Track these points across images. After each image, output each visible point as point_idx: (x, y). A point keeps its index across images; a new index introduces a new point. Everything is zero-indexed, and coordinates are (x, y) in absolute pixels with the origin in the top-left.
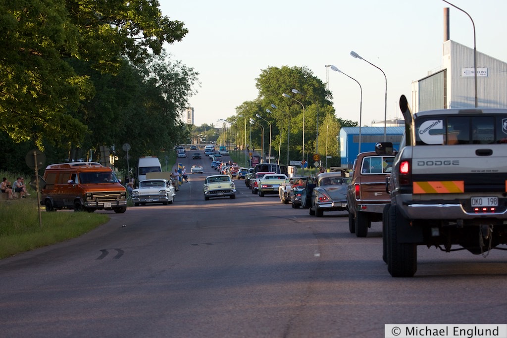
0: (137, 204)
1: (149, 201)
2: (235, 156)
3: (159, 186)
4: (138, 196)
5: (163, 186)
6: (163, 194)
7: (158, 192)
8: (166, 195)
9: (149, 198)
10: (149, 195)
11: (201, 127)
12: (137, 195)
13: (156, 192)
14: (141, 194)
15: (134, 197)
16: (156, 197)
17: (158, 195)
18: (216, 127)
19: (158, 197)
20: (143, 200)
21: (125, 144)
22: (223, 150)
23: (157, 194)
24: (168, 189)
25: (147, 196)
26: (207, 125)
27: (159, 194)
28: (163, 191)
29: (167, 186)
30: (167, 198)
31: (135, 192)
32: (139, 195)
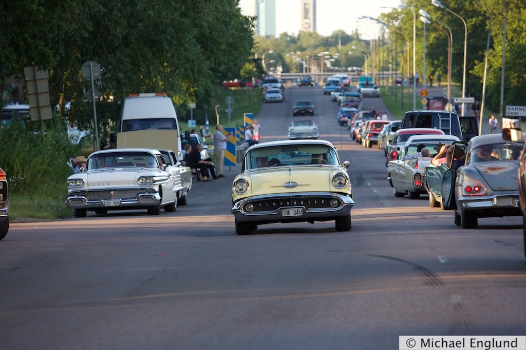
0: (81, 213)
1: (112, 204)
2: (393, 98)
3: (138, 165)
4: (84, 193)
5: (150, 165)
6: (147, 187)
7: (134, 183)
8: (157, 189)
9: (110, 198)
10: (111, 190)
11: (332, 37)
12: (79, 189)
13: (128, 182)
14: (91, 187)
15: (72, 194)
16: (128, 195)
17: (134, 190)
18: (364, 37)
19: (134, 194)
20: (96, 203)
21: (87, 63)
22: (367, 85)
23: (132, 186)
24: (163, 173)
25: (106, 192)
26: (343, 33)
27: (137, 186)
28: (146, 178)
29: (160, 166)
30: (157, 196)
31: (76, 180)
32: (86, 188)
